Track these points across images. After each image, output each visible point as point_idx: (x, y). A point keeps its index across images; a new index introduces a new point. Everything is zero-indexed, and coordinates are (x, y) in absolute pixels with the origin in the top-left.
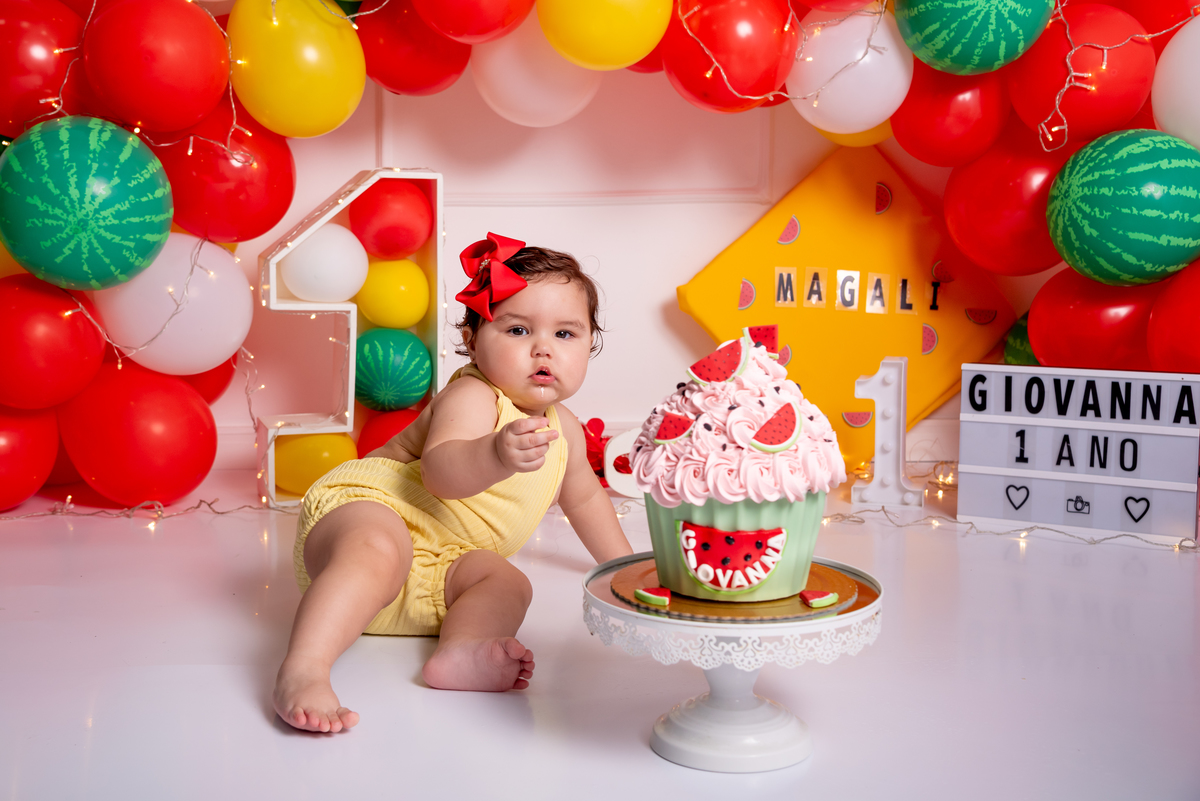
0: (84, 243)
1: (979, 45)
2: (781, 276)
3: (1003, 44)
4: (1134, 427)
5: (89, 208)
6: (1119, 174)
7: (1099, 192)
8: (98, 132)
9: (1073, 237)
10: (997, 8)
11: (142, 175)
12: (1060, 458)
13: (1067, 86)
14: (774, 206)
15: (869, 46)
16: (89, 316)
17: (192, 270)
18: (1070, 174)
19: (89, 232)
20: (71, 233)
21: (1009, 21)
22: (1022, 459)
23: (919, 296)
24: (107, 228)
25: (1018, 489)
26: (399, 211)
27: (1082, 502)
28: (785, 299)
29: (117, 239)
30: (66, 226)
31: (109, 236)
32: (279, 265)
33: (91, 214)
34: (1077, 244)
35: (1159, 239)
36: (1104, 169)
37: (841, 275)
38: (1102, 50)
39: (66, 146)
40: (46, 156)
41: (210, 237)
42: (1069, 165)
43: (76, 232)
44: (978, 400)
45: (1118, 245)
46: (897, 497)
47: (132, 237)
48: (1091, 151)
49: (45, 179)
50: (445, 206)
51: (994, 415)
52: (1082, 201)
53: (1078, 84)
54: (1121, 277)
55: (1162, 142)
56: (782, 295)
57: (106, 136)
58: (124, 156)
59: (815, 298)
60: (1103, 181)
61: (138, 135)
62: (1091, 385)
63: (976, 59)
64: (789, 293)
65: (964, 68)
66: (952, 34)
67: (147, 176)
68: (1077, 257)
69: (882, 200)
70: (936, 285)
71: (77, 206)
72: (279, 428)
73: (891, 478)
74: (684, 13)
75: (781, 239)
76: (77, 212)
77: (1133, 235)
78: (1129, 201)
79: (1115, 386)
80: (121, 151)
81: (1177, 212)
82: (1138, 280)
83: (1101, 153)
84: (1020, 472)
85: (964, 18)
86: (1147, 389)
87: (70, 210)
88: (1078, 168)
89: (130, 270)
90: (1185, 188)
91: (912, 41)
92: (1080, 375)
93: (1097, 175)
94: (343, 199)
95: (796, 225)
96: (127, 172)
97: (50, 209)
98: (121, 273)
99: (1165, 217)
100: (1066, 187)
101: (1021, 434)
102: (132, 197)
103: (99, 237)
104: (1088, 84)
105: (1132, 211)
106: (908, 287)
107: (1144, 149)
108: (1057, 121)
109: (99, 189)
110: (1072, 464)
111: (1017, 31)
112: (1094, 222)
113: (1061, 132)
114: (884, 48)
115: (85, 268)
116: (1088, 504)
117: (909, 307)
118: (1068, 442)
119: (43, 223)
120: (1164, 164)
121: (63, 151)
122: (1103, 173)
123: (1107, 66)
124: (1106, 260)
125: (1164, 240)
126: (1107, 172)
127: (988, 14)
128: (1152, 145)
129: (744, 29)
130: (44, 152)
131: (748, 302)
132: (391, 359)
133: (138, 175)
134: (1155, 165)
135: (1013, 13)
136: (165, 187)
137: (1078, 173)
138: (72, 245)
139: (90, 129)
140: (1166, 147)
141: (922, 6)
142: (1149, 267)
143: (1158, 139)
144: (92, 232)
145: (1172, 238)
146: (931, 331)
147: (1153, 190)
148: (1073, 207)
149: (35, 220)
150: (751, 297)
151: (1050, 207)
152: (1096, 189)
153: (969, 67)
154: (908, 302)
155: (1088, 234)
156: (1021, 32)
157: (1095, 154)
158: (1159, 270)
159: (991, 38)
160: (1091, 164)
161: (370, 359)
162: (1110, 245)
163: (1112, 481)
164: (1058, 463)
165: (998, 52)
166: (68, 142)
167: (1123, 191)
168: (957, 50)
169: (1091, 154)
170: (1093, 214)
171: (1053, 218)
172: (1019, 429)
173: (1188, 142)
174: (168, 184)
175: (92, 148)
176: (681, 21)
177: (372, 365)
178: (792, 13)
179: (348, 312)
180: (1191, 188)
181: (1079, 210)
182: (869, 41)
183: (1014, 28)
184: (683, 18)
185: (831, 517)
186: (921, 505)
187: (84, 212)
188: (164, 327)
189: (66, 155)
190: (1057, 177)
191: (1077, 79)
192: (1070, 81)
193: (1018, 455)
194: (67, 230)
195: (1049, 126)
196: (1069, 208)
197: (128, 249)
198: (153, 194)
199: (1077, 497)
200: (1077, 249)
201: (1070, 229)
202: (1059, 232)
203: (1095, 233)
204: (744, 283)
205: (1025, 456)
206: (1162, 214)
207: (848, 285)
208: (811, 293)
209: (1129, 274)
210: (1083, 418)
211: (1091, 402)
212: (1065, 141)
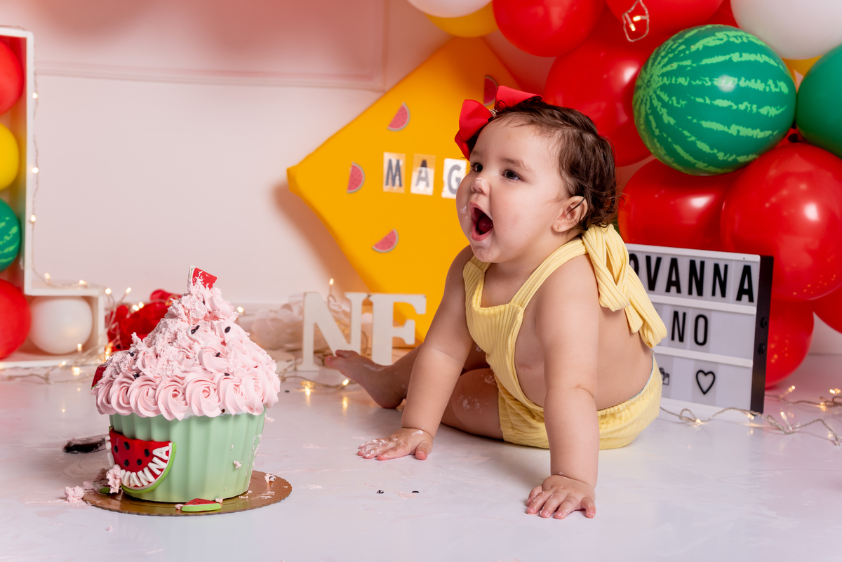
2: (390, 162)
4: (706, 303)
6: (694, 65)
7: (676, 81)
9: (654, 125)
14: (386, 93)
18: (653, 65)
28: (394, 184)
34: (657, 132)
35: (729, 128)
36: (682, 60)
37: (449, 163)
42: (653, 56)
45: (693, 134)
48: (672, 43)
52: (662, 90)
54: (697, 166)
55: (735, 37)
56: (390, 181)
60: (680, 72)
62: (674, 263)
64: (397, 178)
68: (658, 145)
69: (490, 91)
75: (392, 125)
77: (706, 124)
78: (702, 91)
79: (693, 265)
81: (746, 104)
82: (713, 169)
83: (680, 45)
86: (716, 268)
88: (659, 58)
90: (753, 81)
92: (667, 253)
93: (675, 65)
95: (406, 113)
99: (735, 107)
100: (648, 77)
105: (705, 100)
107: (718, 43)
108: (639, 11)
112: (672, 111)
113: (642, 22)
116: (668, 376)
120: (736, 57)
122: (681, 63)
124: (682, 148)
125: (733, 130)
126: (684, 63)
128: (725, 39)
131: (357, 186)
134: (727, 57)
137: (659, 63)
140: (738, 42)
142: (721, 156)
143: (730, 33)
145: (741, 128)
147: (726, 83)
148: (654, 96)
150: (360, 181)
151: (635, 97)
152: (674, 79)
155: (666, 122)
157: (675, 46)
158: (730, 159)
160: (671, 55)
162: (686, 133)
163: (685, 357)
167: (698, 82)
169: (672, 45)
170: (670, 102)
171: (637, 107)
173: (760, 39)
180: (759, 81)
181: (659, 98)
190: (642, 70)
195: (632, 15)
196: (651, 97)
200: (657, 137)
201: (651, 118)
202: (642, 121)
203: (672, 121)
204: (354, 167)
206: (733, 104)
207: (456, 174)
208: (420, 179)
209: (703, 162)
210: (667, 293)
211: (673, 278)
212: (648, 31)
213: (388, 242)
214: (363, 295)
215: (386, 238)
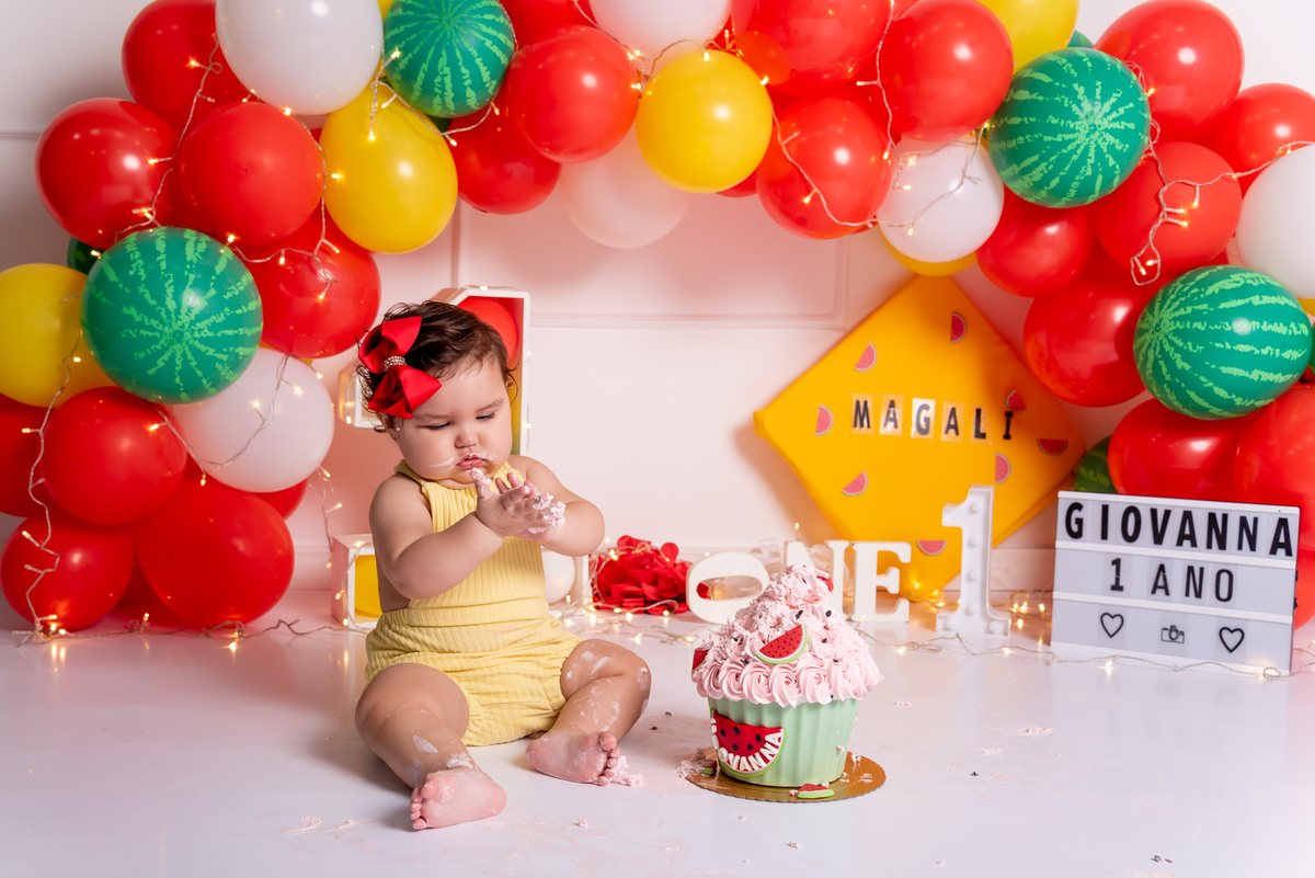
0: (178, 355)
1: (1077, 178)
2: (858, 402)
3: (1100, 178)
4: (1231, 557)
5: (185, 319)
6: (1211, 309)
7: (1191, 326)
8: (194, 244)
9: (1164, 370)
10: (1096, 142)
11: (237, 287)
12: (1155, 587)
13: (1160, 221)
14: (848, 333)
15: (964, 176)
16: (174, 431)
17: (278, 385)
18: (1161, 308)
19: (184, 344)
20: (166, 345)
21: (1107, 156)
22: (1117, 587)
23: (994, 426)
24: (202, 340)
25: (1113, 617)
27: (1176, 631)
28: (862, 425)
29: (211, 352)
30: (161, 338)
31: (203, 348)
33: (187, 326)
34: (1168, 377)
35: (1250, 374)
36: (1197, 303)
37: (917, 403)
38: (1194, 187)
39: (163, 257)
40: (143, 267)
42: (1159, 299)
43: (171, 343)
44: (1075, 528)
45: (1209, 379)
46: (982, 625)
47: (225, 350)
48: (1181, 286)
49: (142, 289)
50: (531, 326)
51: (1090, 543)
52: (1174, 335)
53: (1171, 220)
54: (1210, 411)
55: (1252, 279)
56: (858, 422)
57: (202, 247)
58: (220, 268)
59: (891, 424)
60: (1196, 316)
61: (232, 246)
62: (1187, 516)
63: (1073, 192)
64: (865, 420)
65: (1059, 199)
66: (1051, 167)
67: (242, 288)
68: (1167, 390)
69: (957, 328)
70: (1009, 416)
71: (174, 317)
73: (976, 607)
74: (784, 138)
75: (858, 366)
76: (173, 323)
77: (1225, 370)
78: (1222, 336)
79: (1212, 517)
80: (216, 263)
81: (1269, 348)
82: (1226, 414)
83: (1192, 288)
84: (1115, 601)
85: (1064, 151)
86: (1243, 521)
87: (167, 321)
88: (1168, 302)
89: (220, 384)
90: (1276, 324)
91: (1008, 173)
92: (1178, 505)
93: (1189, 310)
95: (873, 353)
96: (222, 283)
97: (146, 320)
98: (211, 387)
99: (1257, 352)
100: (1156, 321)
101: (1117, 563)
102: (227, 309)
103: (194, 350)
104: (1180, 220)
105: (1225, 346)
106: (982, 415)
107: (1235, 285)
108: (1151, 256)
109: (193, 300)
110: (1167, 593)
111: (1114, 166)
112: (1186, 356)
113: (1155, 266)
114: (979, 179)
115: (178, 380)
116: (1182, 633)
117: (983, 436)
118: (1164, 571)
119: (138, 334)
120: (1256, 300)
121: (160, 261)
122: (1195, 308)
123: (1200, 202)
124: (1197, 394)
125: (1255, 375)
126: (1200, 307)
127: (1087, 149)
128: (1242, 282)
129: (842, 156)
130: (141, 262)
131: (825, 429)
133: (233, 287)
134: (1247, 301)
135: (1111, 148)
136: (257, 300)
137: (1169, 307)
138: (166, 357)
139: (186, 240)
140: (1256, 284)
141: (1021, 138)
142: (1238, 401)
143: (1247, 275)
144: (187, 343)
145: (1262, 373)
146: (1003, 461)
147: (1242, 326)
148: (1165, 341)
149: (130, 331)
150: (829, 424)
151: (1140, 340)
152: (1189, 323)
153: (1065, 199)
154: (982, 431)
155: (1179, 367)
156: (1118, 167)
157: (1185, 289)
158: (1248, 404)
159: (1089, 172)
160: (1183, 299)
162: (1203, 379)
163: (1205, 614)
164: (1154, 592)
165: (1094, 186)
166: (165, 253)
167: (1216, 326)
168: (1055, 182)
169: (1182, 289)
170: (1185, 348)
171: (1143, 351)
172: (1114, 558)
173: (1274, 279)
174: (259, 297)
175: (188, 259)
176: (780, 146)
178: (891, 141)
180: (1281, 324)
181: (1172, 343)
182: (964, 171)
183: (1111, 162)
184: (783, 143)
185: (906, 645)
186: (1006, 634)
187: (180, 323)
188: (249, 442)
189: (163, 265)
190: (1145, 310)
191: (1169, 213)
192: (1163, 216)
193: (1113, 583)
194: (162, 342)
195: (1143, 260)
196: (1161, 342)
197: (221, 362)
198: (246, 306)
199: (1172, 627)
200: (1168, 382)
201: (1162, 363)
202: (1149, 365)
203: (1187, 367)
204: (821, 409)
205: (1121, 584)
206: (1255, 349)
207: (924, 413)
208: (888, 419)
209: (1219, 407)
210: (1179, 548)
211: (1187, 532)
212: (1158, 275)
213: (857, 485)
214: (844, 544)
215: (855, 481)
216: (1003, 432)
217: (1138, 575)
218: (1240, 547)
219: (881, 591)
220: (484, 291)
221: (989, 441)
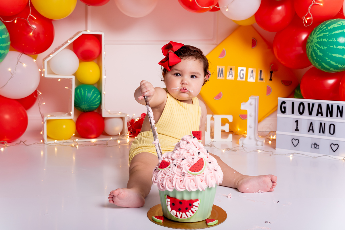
2: (219, 69)
4: (334, 120)
6: (330, 34)
7: (323, 40)
9: (314, 55)
12: (309, 130)
13: (312, 4)
14: (218, 45)
17: (17, 63)
18: (314, 34)
23: (266, 76)
25: (295, 140)
26: (89, 45)
27: (316, 145)
28: (221, 76)
32: (48, 62)
34: (315, 58)
35: (343, 56)
36: (325, 32)
37: (240, 69)
41: (25, 53)
42: (314, 31)
44: (283, 110)
45: (329, 58)
46: (255, 142)
48: (321, 26)
51: (288, 115)
52: (317, 43)
53: (316, 3)
54: (330, 69)
56: (219, 75)
60: (324, 37)
62: (320, 105)
64: (222, 74)
68: (316, 62)
69: (254, 44)
70: (271, 72)
72: (48, 117)
73: (252, 136)
75: (220, 56)
77: (334, 55)
78: (333, 43)
79: (328, 106)
82: (336, 70)
83: (324, 27)
84: (296, 134)
86: (338, 107)
88: (316, 32)
92: (317, 102)
93: (322, 34)
94: (70, 40)
95: (225, 52)
100: (312, 39)
104: (320, 3)
105: (334, 47)
106: (262, 73)
107: (339, 26)
108: (309, 16)
110: (313, 132)
112: (321, 51)
113: (310, 20)
116: (318, 145)
117: (262, 79)
118: (312, 124)
122: (324, 34)
124: (325, 64)
128: (341, 24)
132: (86, 94)
134: (342, 31)
136: (6, 34)
137: (316, 34)
142: (340, 66)
143: (343, 22)
146: (269, 88)
147: (342, 40)
148: (314, 45)
151: (307, 46)
152: (322, 39)
154: (262, 78)
155: (319, 55)
158: (343, 67)
160: (321, 31)
161: (79, 95)
162: (327, 58)
163: (326, 139)
164: (309, 131)
167: (331, 40)
169: (321, 27)
170: (321, 48)
171: (308, 49)
172: (296, 120)
177: (80, 96)
179: (72, 79)
181: (316, 46)
186: (262, 145)
188: (7, 82)
190: (310, 35)
191: (316, 1)
192: (314, 2)
193: (296, 128)
195: (306, 17)
196: (313, 46)
199: (315, 143)
200: (316, 60)
201: (313, 53)
202: (310, 54)
203: (321, 54)
205: (298, 129)
206: (344, 48)
207: (242, 72)
208: (230, 74)
209: (333, 68)
210: (317, 116)
211: (320, 111)
212: (312, 23)
213: (219, 96)
214: (211, 116)
215: (218, 95)
216: (269, 78)
217: (304, 126)
218: (337, 116)
219: (223, 131)
220: (89, 32)
221: (264, 81)
